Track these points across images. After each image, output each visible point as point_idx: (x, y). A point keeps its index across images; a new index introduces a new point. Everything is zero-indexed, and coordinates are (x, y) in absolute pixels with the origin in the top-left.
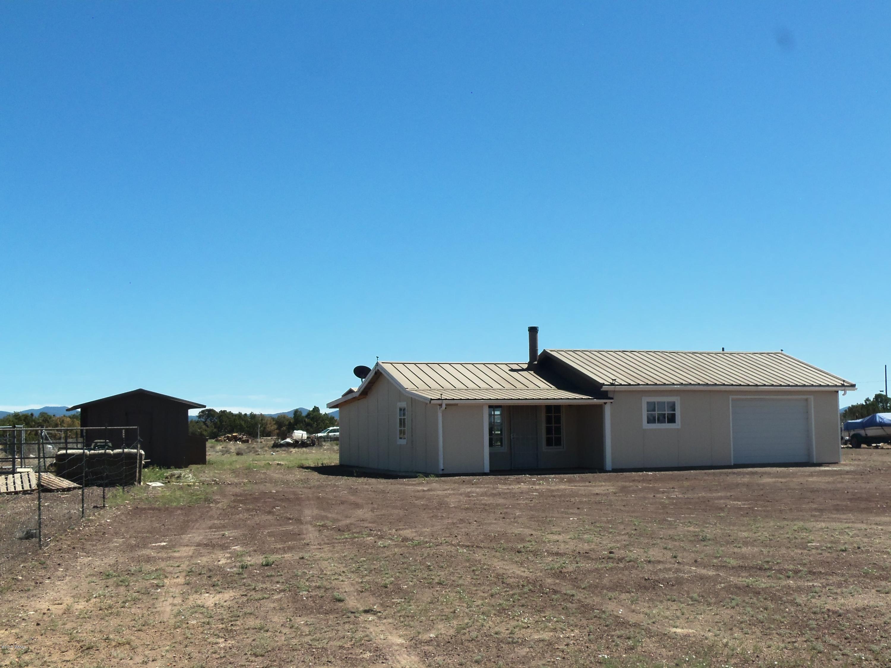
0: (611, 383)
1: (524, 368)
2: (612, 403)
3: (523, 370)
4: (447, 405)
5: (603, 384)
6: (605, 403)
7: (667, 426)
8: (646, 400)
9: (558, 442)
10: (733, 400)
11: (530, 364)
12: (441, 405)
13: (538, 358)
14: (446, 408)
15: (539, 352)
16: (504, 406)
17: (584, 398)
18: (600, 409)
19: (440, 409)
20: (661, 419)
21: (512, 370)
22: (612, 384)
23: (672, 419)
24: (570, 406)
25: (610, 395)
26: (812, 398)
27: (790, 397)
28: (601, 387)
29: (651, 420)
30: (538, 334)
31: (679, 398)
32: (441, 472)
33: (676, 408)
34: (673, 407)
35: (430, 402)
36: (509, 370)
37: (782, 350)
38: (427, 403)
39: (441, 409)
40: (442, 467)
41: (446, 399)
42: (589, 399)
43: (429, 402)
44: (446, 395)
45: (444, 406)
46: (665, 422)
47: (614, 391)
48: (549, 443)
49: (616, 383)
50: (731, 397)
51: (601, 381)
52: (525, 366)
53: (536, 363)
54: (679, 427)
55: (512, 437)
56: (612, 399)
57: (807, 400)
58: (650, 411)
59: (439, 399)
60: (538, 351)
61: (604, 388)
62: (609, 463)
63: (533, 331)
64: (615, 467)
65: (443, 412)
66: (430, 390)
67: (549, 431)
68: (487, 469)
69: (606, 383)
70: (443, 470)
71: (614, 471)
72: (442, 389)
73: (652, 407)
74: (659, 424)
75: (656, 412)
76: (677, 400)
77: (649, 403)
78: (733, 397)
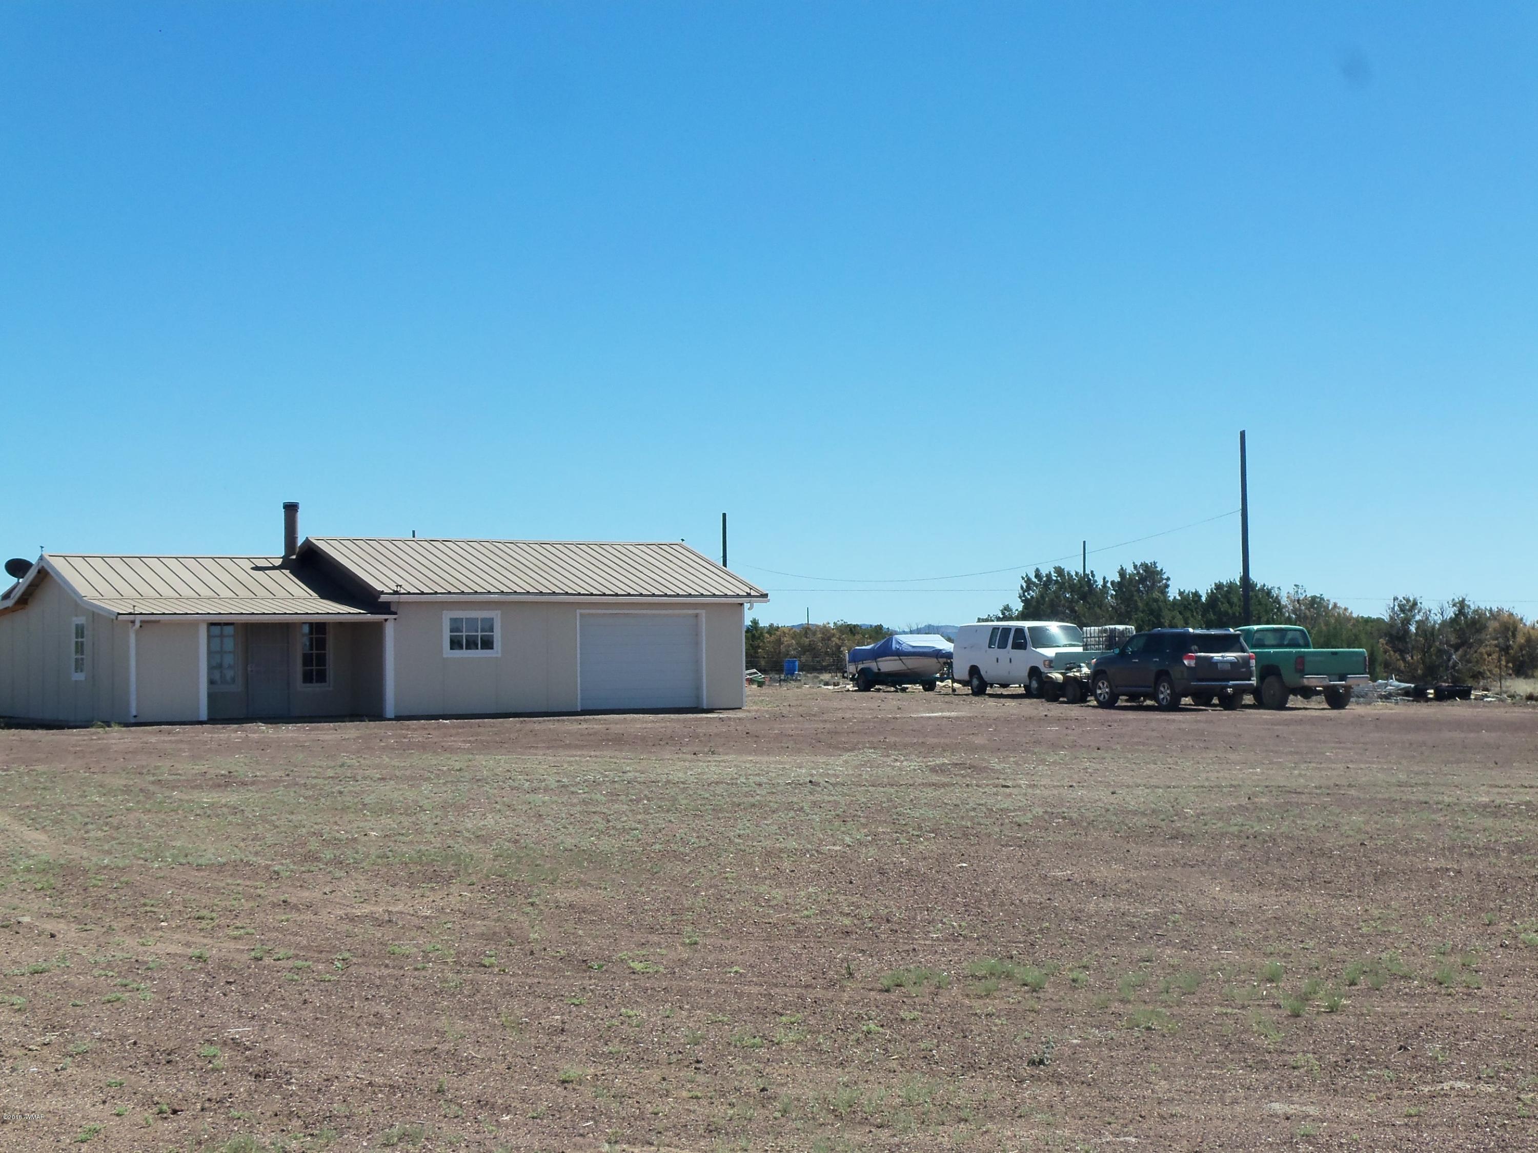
0: (394, 590)
1: (276, 565)
2: (395, 619)
3: (274, 568)
4: (142, 622)
5: (382, 592)
6: (386, 620)
7: (479, 653)
8: (447, 616)
9: (321, 677)
10: (581, 615)
11: (285, 558)
12: (133, 622)
13: (297, 550)
14: (141, 626)
15: (300, 542)
16: (237, 623)
17: (352, 612)
18: (377, 629)
19: (132, 627)
20: (471, 644)
21: (257, 568)
22: (396, 593)
23: (487, 644)
24: (341, 624)
25: (393, 609)
26: (702, 612)
27: (670, 612)
28: (379, 597)
29: (455, 644)
30: (299, 513)
31: (499, 612)
32: (133, 720)
33: (495, 628)
34: (488, 623)
35: (117, 619)
36: (253, 569)
37: (683, 540)
38: (113, 620)
39: (134, 628)
40: (134, 713)
41: (141, 614)
42: (360, 613)
43: (114, 618)
44: (141, 606)
45: (138, 624)
46: (478, 649)
47: (399, 602)
48: (308, 678)
49: (403, 591)
50: (578, 611)
51: (379, 587)
52: (278, 562)
53: (294, 557)
54: (499, 655)
55: (249, 669)
56: (395, 613)
57: (697, 616)
58: (454, 631)
59: (130, 614)
60: (299, 539)
61: (383, 598)
62: (390, 709)
63: (291, 509)
64: (399, 714)
65: (137, 633)
66: (121, 599)
67: (307, 660)
68: (204, 715)
69: (387, 590)
70: (135, 716)
71: (398, 718)
72: (140, 597)
73: (456, 625)
74: (469, 651)
75: (464, 634)
76: (496, 615)
77: (453, 620)
78: (583, 611)
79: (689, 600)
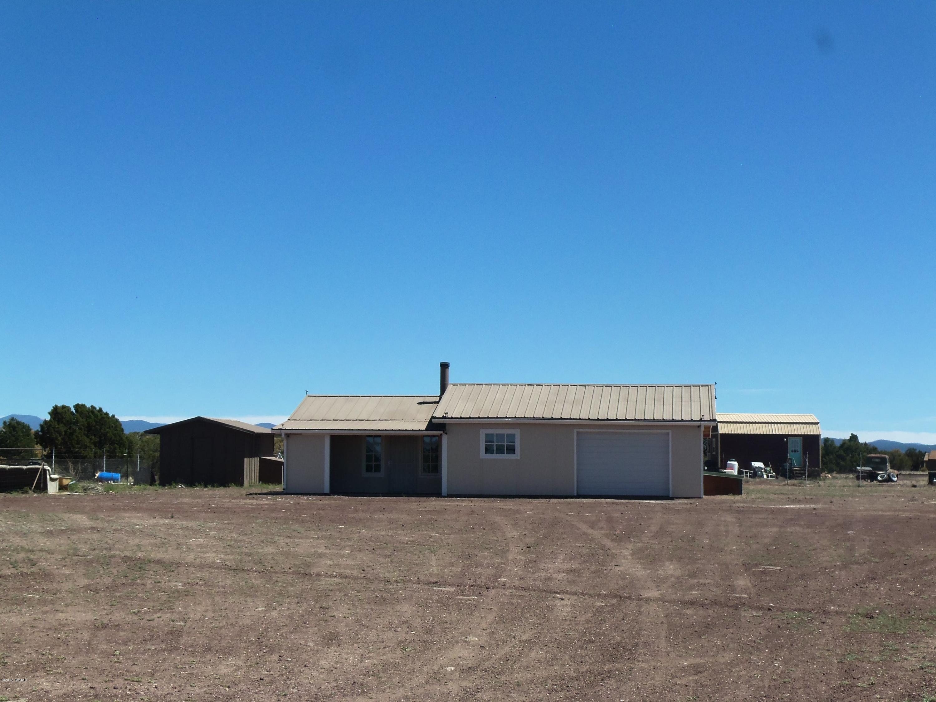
0: (443, 416)
1: (436, 401)
2: (447, 433)
3: (433, 403)
4: (287, 434)
5: (434, 417)
6: (442, 434)
7: (506, 456)
8: (483, 433)
9: (435, 469)
10: (578, 433)
14: (288, 437)
20: (500, 450)
22: (444, 418)
23: (511, 450)
26: (670, 431)
27: (649, 431)
29: (488, 450)
31: (519, 430)
33: (516, 440)
34: (511, 437)
36: (419, 403)
41: (285, 429)
45: (284, 436)
46: (504, 453)
48: (426, 470)
49: (448, 416)
50: (575, 431)
52: (438, 399)
54: (518, 458)
56: (448, 430)
57: (668, 434)
58: (487, 443)
59: (279, 429)
61: (436, 421)
62: (445, 489)
63: (444, 366)
64: (451, 492)
65: (287, 441)
67: (426, 458)
68: (327, 489)
69: (438, 417)
70: (284, 489)
71: (450, 495)
73: (489, 439)
74: (498, 455)
75: (495, 444)
76: (517, 432)
77: (487, 435)
78: (578, 430)
79: (662, 423)
